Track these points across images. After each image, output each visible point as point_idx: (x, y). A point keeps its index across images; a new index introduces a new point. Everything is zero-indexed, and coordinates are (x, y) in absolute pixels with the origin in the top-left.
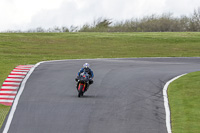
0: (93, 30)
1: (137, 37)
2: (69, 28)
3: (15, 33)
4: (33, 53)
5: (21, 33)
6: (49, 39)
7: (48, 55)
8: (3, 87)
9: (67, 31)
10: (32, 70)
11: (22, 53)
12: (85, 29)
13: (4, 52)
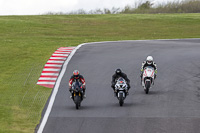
0: (134, 12)
1: (178, 18)
2: (110, 9)
3: (56, 15)
4: (74, 35)
5: (62, 15)
6: (90, 21)
7: (89, 37)
9: (109, 12)
10: (73, 52)
11: (63, 35)
12: (127, 11)
13: (46, 34)
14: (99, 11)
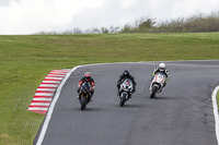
0: (135, 31)
1: (183, 38)
2: (108, 28)
3: (50, 35)
4: (69, 57)
5: (55, 35)
6: (86, 41)
7: (86, 59)
8: (37, 94)
9: (106, 32)
10: (68, 75)
11: (57, 56)
12: (127, 30)
13: (38, 56)
14: (96, 30)
